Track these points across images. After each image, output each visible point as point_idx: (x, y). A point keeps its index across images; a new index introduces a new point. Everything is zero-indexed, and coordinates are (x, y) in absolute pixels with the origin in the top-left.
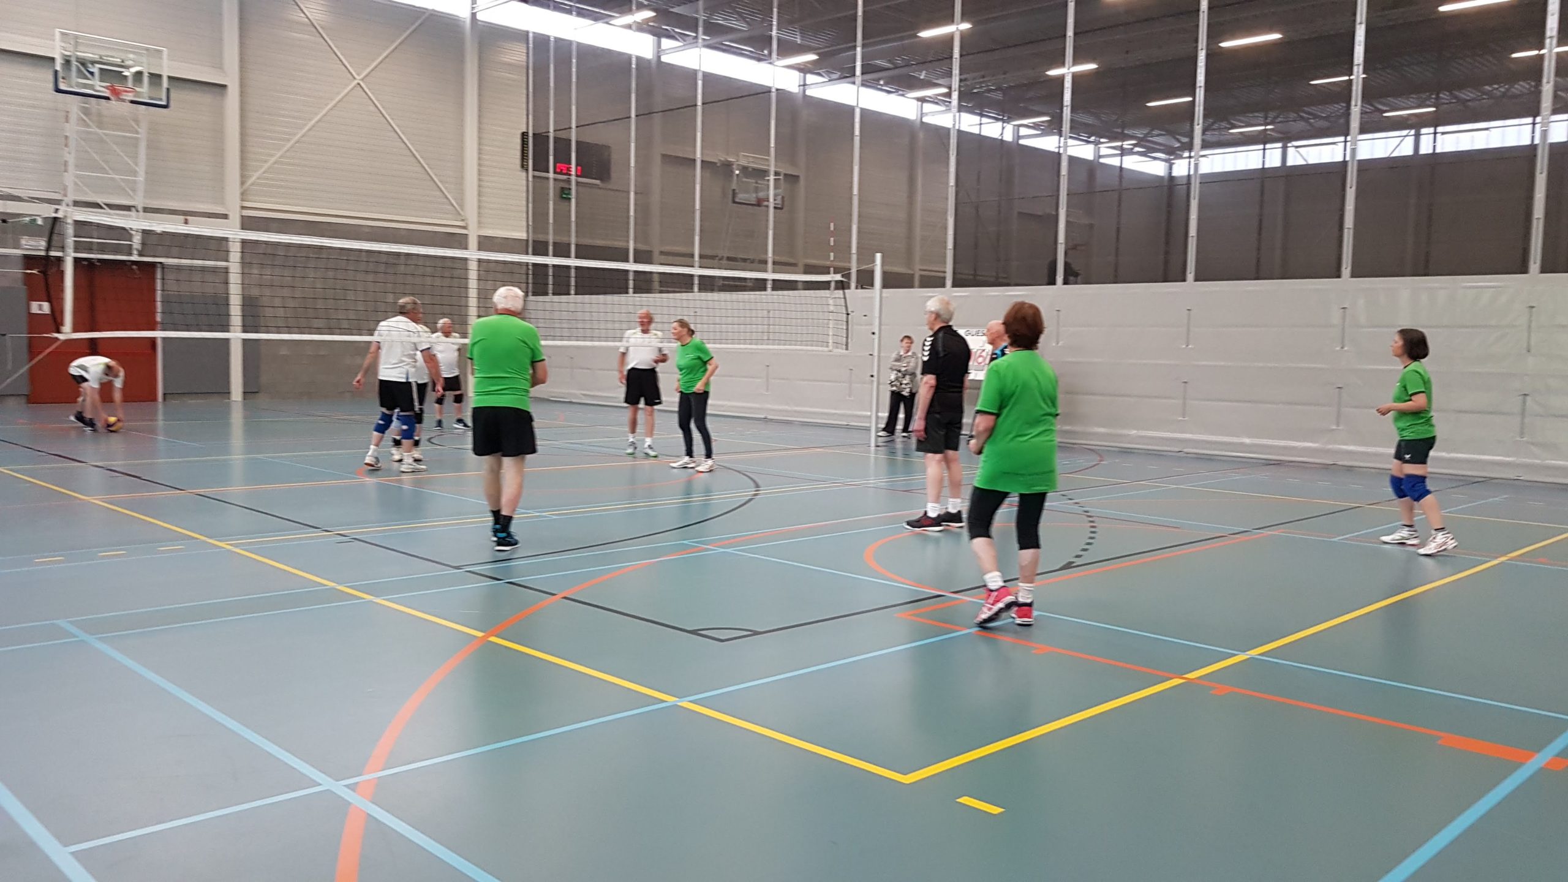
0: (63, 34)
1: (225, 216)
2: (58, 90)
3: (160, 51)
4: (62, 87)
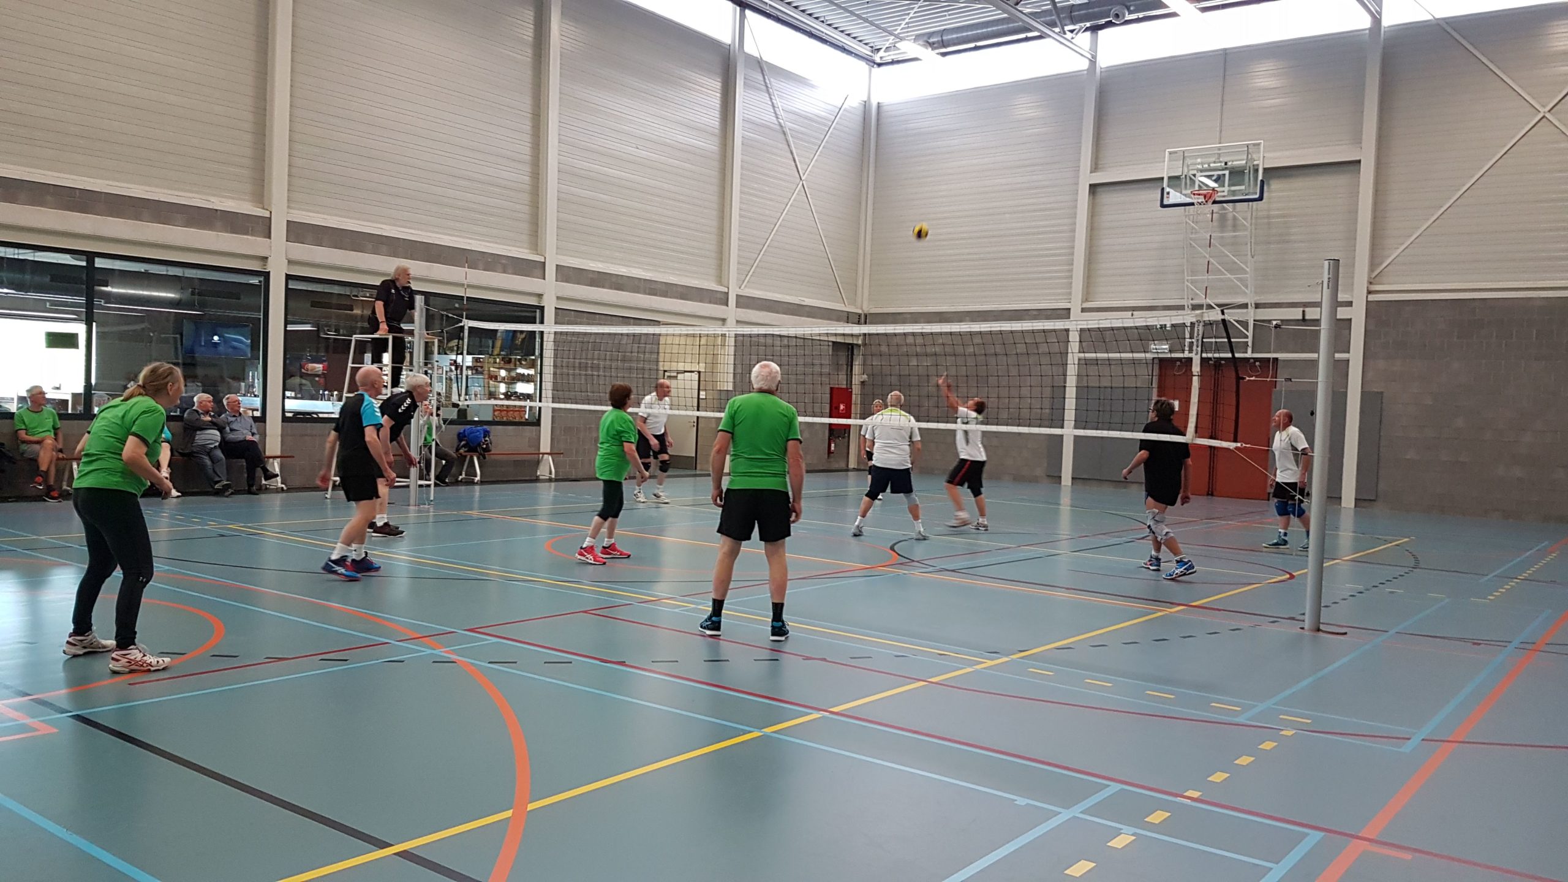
0: (1170, 153)
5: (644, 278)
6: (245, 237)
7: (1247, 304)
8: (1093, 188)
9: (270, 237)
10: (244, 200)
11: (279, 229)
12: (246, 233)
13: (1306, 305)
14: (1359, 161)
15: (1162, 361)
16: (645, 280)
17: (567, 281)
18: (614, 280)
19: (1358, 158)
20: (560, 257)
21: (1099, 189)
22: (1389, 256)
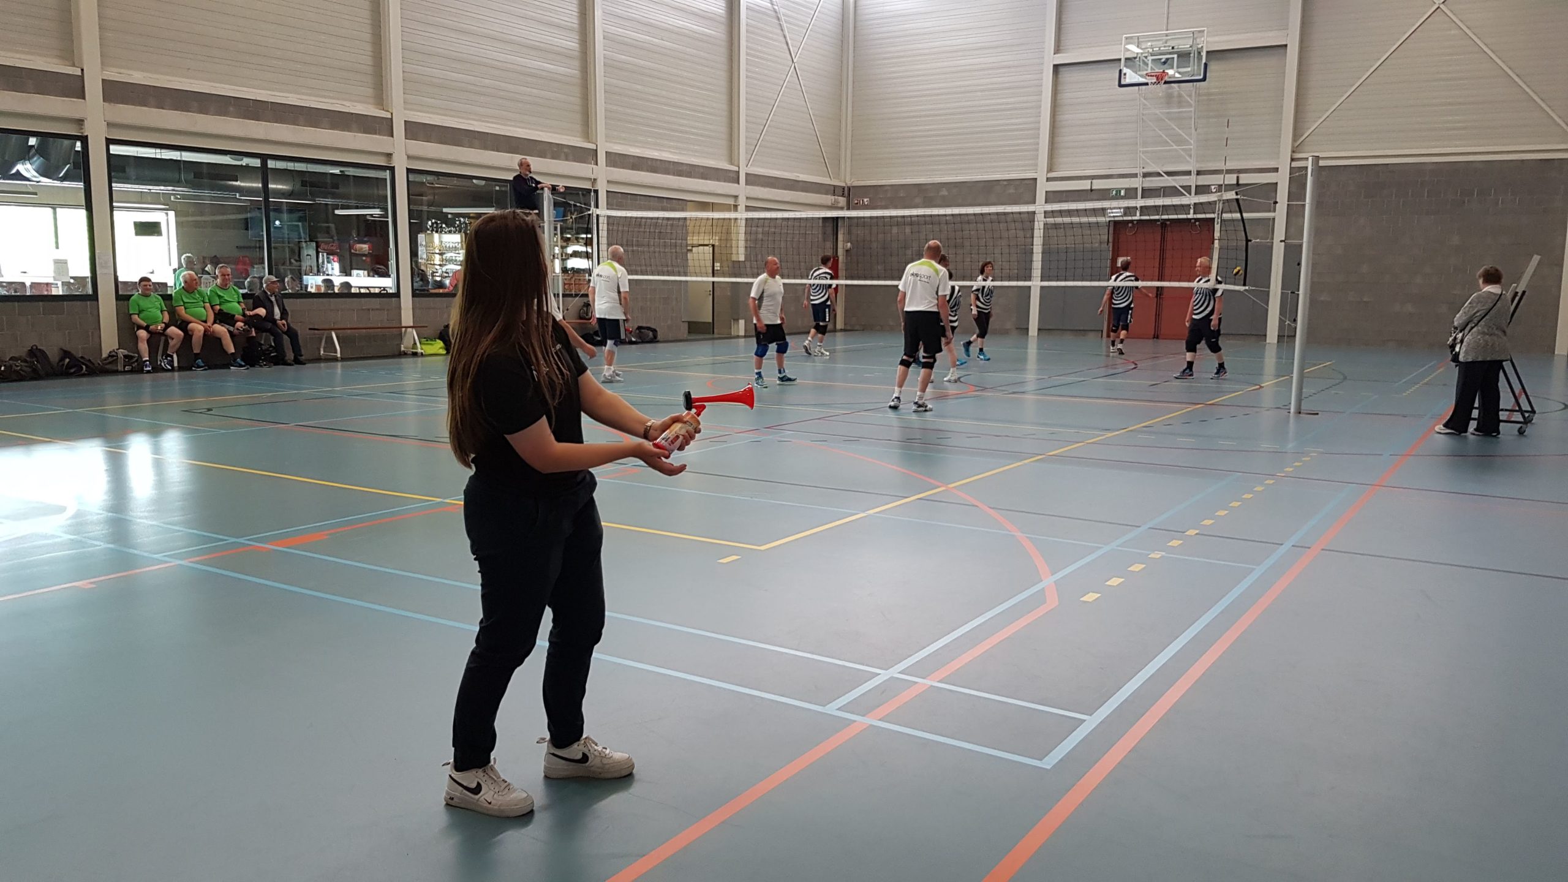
1: (1276, 170)
2: (1121, 85)
3: (1203, 31)
4: (1123, 82)
5: (672, 160)
6: (374, 136)
7: (1191, 172)
8: (1056, 67)
9: (392, 136)
10: (368, 103)
11: (399, 129)
12: (375, 133)
13: (1240, 171)
14: (1286, 46)
15: (1116, 223)
16: (674, 162)
17: (614, 166)
18: (650, 163)
19: (1284, 43)
20: (608, 144)
21: (1061, 69)
22: (1309, 128)
